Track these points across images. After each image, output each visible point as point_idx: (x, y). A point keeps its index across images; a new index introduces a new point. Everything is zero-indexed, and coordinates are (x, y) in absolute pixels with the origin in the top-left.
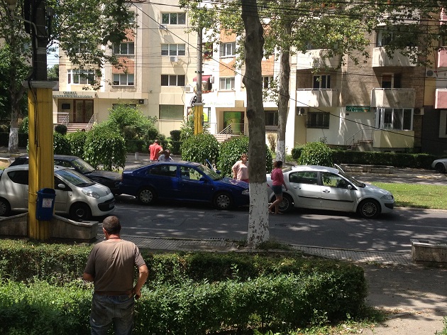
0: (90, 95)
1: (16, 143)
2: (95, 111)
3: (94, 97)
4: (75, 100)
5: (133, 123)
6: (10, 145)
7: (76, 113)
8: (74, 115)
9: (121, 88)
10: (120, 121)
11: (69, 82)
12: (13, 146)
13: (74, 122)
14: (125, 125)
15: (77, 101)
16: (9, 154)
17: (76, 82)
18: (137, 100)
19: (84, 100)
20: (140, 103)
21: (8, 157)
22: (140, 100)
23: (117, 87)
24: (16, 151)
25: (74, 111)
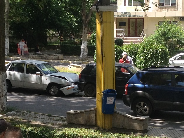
0: (141, 15)
1: (86, 53)
2: (145, 27)
3: (144, 16)
4: (129, 19)
5: (175, 37)
6: (81, 54)
7: (130, 29)
8: (129, 31)
9: (165, 8)
10: (165, 35)
11: (125, 5)
12: (84, 56)
13: (129, 36)
14: (169, 38)
15: (130, 20)
16: (81, 62)
17: (130, 4)
18: (178, 17)
19: (136, 19)
20: (181, 20)
21: (80, 64)
22: (180, 17)
23: (162, 8)
24: (86, 59)
25: (129, 28)
